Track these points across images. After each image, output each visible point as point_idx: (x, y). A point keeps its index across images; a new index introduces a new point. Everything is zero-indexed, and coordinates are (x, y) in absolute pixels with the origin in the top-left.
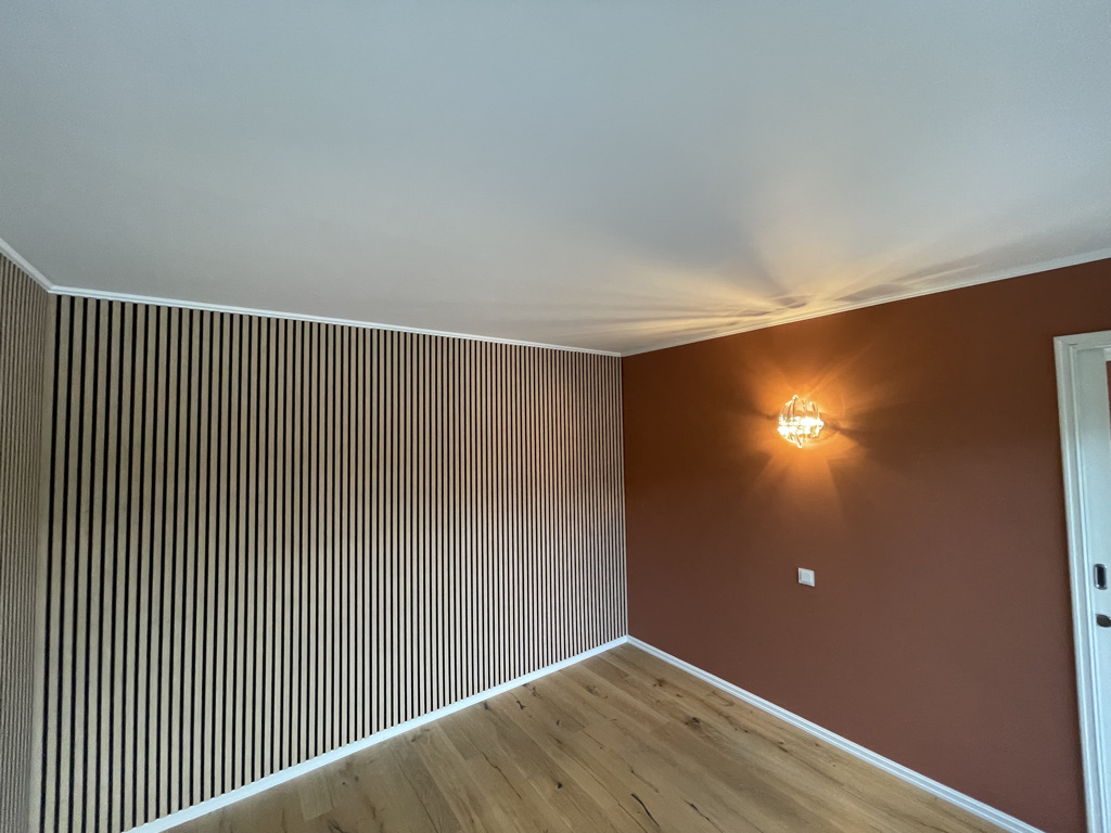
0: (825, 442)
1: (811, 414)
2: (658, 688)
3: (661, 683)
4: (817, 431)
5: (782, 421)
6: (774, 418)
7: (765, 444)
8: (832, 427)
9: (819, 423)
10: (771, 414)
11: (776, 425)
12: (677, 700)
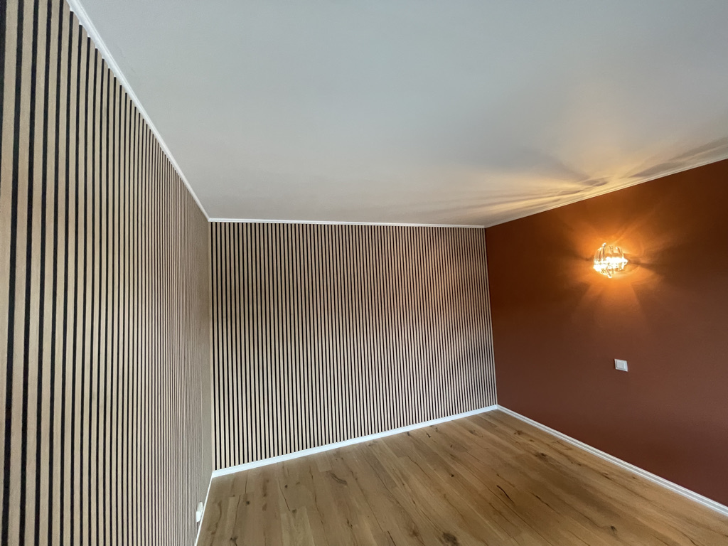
0: (630, 273)
1: (616, 255)
2: (517, 435)
3: (520, 433)
4: (623, 267)
5: (596, 262)
6: (590, 260)
7: (585, 278)
8: (634, 262)
9: (624, 261)
10: (589, 257)
11: (593, 264)
12: (530, 443)
